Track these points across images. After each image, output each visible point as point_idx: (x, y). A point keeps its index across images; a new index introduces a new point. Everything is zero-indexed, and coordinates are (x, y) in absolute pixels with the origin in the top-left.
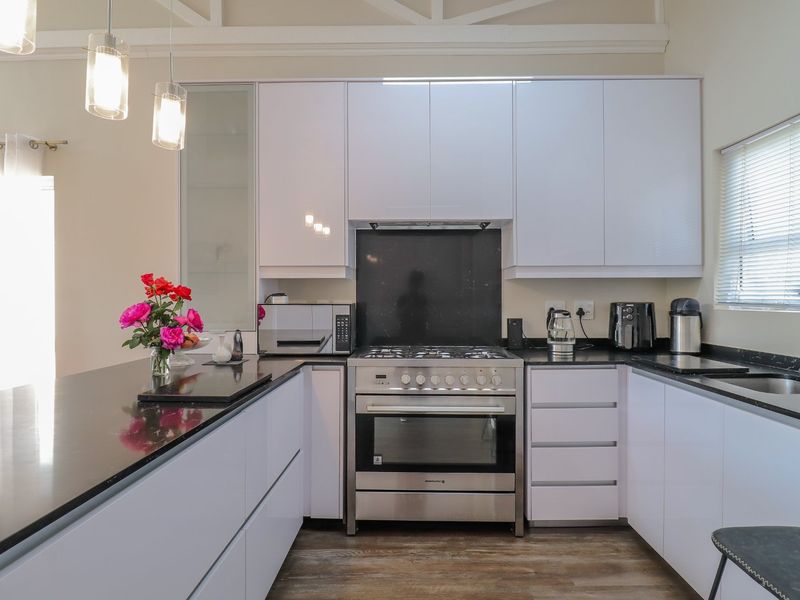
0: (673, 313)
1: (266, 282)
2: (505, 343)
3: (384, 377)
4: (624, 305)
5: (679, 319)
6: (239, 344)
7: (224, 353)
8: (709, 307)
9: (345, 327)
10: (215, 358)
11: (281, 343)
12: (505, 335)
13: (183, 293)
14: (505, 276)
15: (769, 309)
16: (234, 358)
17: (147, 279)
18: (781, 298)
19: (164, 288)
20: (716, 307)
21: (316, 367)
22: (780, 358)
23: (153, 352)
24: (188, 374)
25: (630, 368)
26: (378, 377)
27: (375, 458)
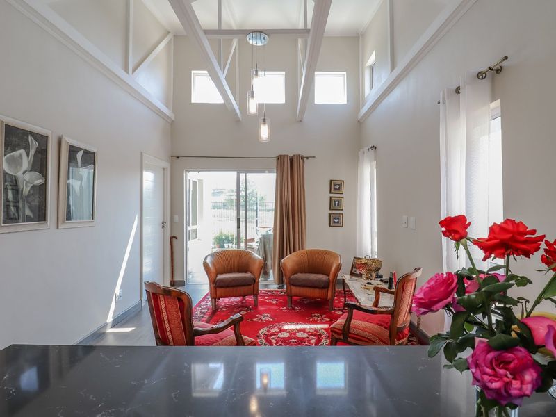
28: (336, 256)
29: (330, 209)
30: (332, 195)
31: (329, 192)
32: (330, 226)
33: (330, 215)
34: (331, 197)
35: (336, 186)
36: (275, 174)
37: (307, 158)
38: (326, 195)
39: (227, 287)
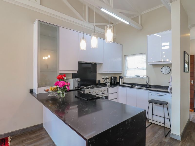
0: (119, 78)
2: (97, 84)
4: (114, 77)
5: (121, 79)
8: (123, 77)
12: (97, 83)
14: (97, 72)
15: (131, 78)
18: (133, 76)
20: (124, 77)
22: (134, 84)
25: (119, 87)
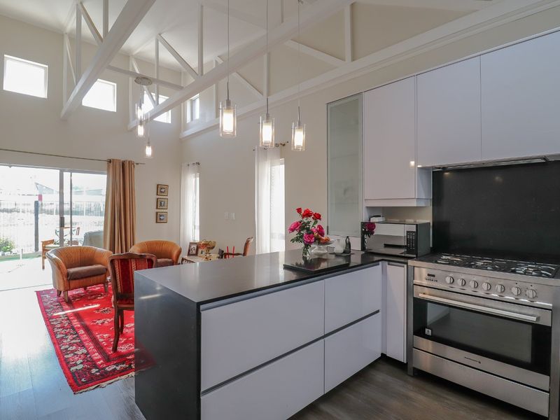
1: (369, 208)
3: (434, 276)
6: (348, 244)
7: (339, 248)
9: (412, 239)
10: (335, 251)
11: (386, 246)
13: (318, 217)
16: (344, 252)
17: (299, 210)
19: (308, 214)
21: (391, 263)
23: (303, 245)
24: (324, 257)
26: (429, 275)
27: (427, 330)
28: (174, 245)
29: (157, 208)
30: (158, 197)
31: (156, 193)
32: (157, 222)
33: (157, 213)
34: (158, 199)
35: (161, 189)
36: (106, 176)
37: (137, 164)
38: (153, 197)
39: (82, 278)
